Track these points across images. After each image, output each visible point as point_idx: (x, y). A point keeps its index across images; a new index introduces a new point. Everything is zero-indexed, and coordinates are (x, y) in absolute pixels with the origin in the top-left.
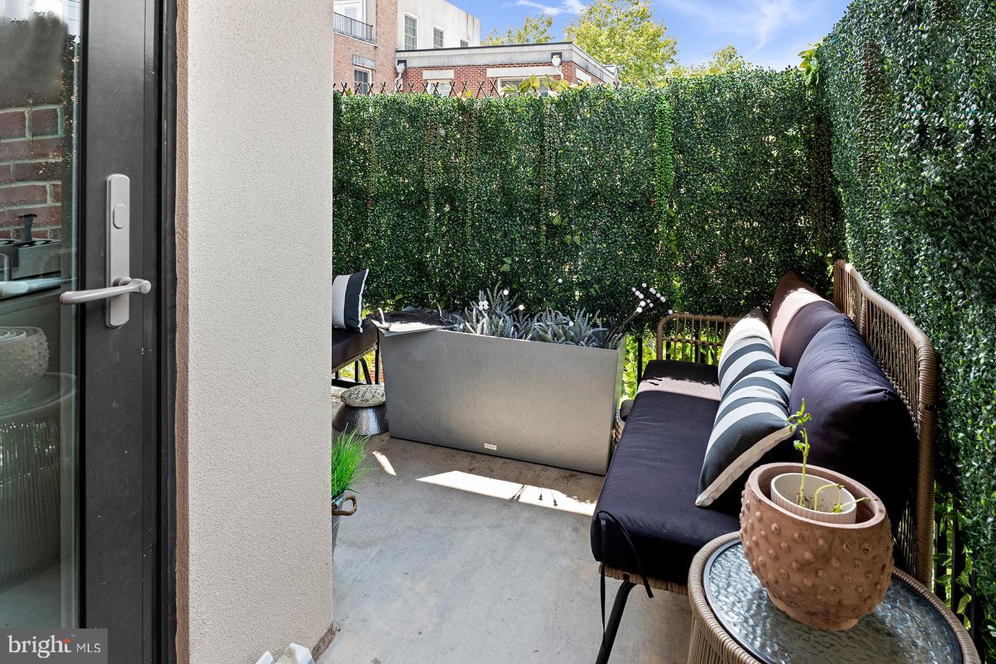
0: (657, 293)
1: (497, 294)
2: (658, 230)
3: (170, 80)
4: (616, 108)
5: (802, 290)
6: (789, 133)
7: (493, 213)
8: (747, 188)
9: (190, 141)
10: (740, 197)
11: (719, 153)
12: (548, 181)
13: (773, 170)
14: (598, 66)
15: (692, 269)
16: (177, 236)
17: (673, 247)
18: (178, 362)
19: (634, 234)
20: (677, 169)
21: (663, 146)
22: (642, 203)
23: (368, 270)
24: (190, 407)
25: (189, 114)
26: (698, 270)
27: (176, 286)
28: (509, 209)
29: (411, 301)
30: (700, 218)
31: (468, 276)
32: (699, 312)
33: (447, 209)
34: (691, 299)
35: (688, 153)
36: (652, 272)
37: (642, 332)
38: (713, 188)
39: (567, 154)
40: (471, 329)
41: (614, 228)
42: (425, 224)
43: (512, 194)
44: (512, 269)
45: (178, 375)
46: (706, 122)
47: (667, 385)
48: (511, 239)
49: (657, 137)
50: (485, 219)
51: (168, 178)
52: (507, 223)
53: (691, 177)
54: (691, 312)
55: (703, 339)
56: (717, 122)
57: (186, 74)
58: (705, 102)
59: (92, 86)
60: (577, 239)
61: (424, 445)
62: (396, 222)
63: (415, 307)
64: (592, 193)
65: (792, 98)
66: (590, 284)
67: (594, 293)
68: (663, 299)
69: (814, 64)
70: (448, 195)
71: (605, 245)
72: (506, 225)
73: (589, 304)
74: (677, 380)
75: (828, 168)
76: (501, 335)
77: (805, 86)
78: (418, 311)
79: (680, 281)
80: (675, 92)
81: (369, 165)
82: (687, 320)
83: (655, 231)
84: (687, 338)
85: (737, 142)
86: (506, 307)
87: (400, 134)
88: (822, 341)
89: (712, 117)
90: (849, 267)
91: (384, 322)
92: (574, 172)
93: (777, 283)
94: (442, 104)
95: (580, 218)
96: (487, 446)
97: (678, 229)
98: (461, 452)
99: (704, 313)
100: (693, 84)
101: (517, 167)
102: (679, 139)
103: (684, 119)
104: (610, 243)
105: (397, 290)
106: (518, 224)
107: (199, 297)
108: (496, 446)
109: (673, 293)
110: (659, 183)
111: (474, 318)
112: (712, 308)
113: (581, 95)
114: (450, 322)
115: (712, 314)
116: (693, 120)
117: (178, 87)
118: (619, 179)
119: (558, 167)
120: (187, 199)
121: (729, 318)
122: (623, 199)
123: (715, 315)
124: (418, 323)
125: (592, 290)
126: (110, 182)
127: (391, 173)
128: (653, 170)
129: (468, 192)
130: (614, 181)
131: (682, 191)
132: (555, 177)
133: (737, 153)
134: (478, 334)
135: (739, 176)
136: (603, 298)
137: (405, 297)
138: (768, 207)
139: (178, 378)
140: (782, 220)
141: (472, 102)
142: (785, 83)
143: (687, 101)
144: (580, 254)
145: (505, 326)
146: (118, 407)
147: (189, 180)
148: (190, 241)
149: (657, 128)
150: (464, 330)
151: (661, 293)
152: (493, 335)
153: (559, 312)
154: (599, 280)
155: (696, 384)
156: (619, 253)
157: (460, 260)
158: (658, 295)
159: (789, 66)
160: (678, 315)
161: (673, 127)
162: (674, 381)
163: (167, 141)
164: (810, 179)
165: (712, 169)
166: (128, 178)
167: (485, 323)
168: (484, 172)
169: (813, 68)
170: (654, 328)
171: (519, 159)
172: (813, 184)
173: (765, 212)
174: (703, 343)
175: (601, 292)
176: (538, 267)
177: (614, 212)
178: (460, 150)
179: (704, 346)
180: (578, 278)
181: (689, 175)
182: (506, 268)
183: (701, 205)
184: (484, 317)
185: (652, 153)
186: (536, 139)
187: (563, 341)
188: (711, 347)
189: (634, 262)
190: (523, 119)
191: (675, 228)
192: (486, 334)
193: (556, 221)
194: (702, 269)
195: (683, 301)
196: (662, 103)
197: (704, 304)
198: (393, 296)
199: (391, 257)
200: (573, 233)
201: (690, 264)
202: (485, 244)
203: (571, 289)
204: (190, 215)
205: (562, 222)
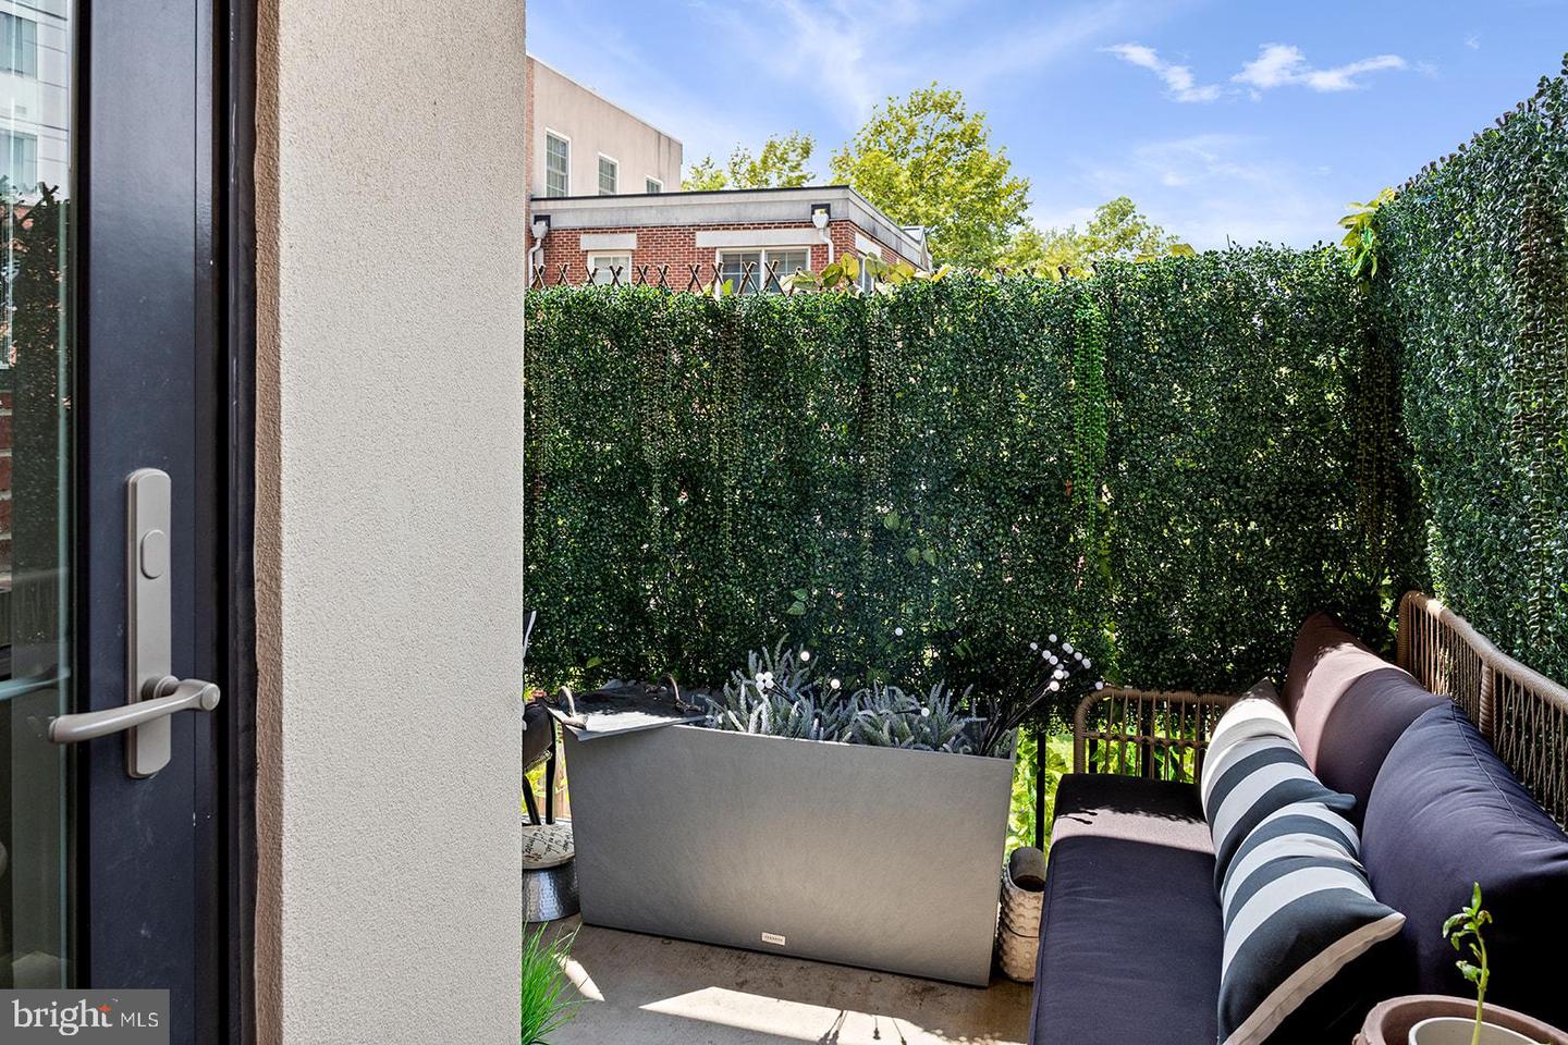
0: (1075, 651)
1: (781, 657)
2: (1075, 537)
3: (243, 277)
4: (1002, 316)
5: (1347, 647)
6: (1317, 364)
7: (772, 508)
8: (1240, 463)
9: (284, 399)
10: (1228, 478)
11: (1188, 399)
12: (878, 448)
13: (1287, 429)
14: (893, 229)
15: (1137, 606)
16: (257, 586)
17: (1105, 568)
18: (259, 835)
19: (1034, 545)
20: (1113, 427)
21: (1088, 386)
22: (1049, 489)
23: (534, 613)
24: (285, 925)
25: (283, 344)
26: (1149, 610)
27: (256, 686)
28: (803, 499)
29: (614, 669)
30: (1155, 517)
31: (725, 624)
32: (1152, 686)
33: (682, 499)
34: (1137, 662)
35: (1134, 398)
36: (1067, 615)
37: (1047, 722)
38: (1179, 462)
39: (910, 401)
40: (737, 723)
41: (997, 534)
42: (642, 527)
43: (808, 473)
44: (809, 611)
45: (260, 861)
46: (1167, 342)
47: (1107, 823)
48: (807, 554)
49: (1077, 369)
50: (757, 518)
51: (240, 471)
52: (799, 526)
53: (1139, 442)
54: (1135, 684)
55: (1160, 734)
56: (1185, 341)
57: (276, 265)
58: (1165, 306)
59: (99, 291)
60: (929, 554)
61: (649, 938)
62: (587, 524)
63: (624, 681)
64: (954, 470)
65: (1324, 300)
66: (953, 636)
67: (961, 653)
68: (1087, 663)
69: (1369, 240)
70: (689, 474)
71: (980, 566)
72: (797, 530)
73: (952, 673)
74: (1124, 813)
75: (1390, 425)
76: (795, 734)
77: (1349, 279)
78: (631, 690)
79: (1117, 630)
80: (1109, 286)
81: (536, 418)
82: (1130, 701)
83: (1072, 539)
84: (1128, 732)
85: (1224, 379)
86: (797, 681)
87: (596, 360)
88: (1420, 748)
89: (1176, 332)
90: (1435, 607)
91: (574, 713)
92: (924, 433)
93: (1294, 633)
94: (674, 306)
95: (935, 518)
96: (766, 937)
97: (1113, 537)
98: (718, 950)
99: (1162, 688)
100: (1144, 272)
101: (818, 424)
102: (1118, 372)
103: (1127, 337)
104: (990, 563)
105: (588, 650)
106: (818, 527)
107: (300, 706)
108: (784, 938)
109: (1103, 651)
110: (1081, 453)
111: (743, 702)
112: (1174, 678)
113: (937, 293)
114: (696, 710)
115: (1175, 688)
116: (1142, 337)
117: (258, 290)
118: (1007, 445)
119: (894, 424)
120: (278, 514)
121: (1205, 696)
122: (1015, 483)
123: (1180, 690)
124: (637, 713)
125: (957, 648)
126: (135, 485)
127: (578, 432)
128: (1069, 428)
129: (727, 469)
130: (997, 449)
131: (1122, 466)
132: (889, 441)
133: (1222, 399)
134: (751, 733)
135: (1225, 440)
136: (977, 662)
137: (604, 663)
138: (1278, 497)
139: (259, 869)
140: (1303, 519)
141: (732, 304)
142: (1311, 273)
143: (1131, 305)
144: (935, 581)
145: (801, 716)
146: (149, 936)
147: (283, 476)
148: (285, 597)
149: (1077, 353)
150: (723, 726)
151: (1083, 652)
152: (778, 734)
153: (895, 688)
154: (969, 629)
155: (1157, 819)
156: (1007, 580)
157: (711, 594)
158: (1078, 656)
159: (1320, 243)
160: (1113, 692)
161: (1106, 350)
162: (1120, 815)
163: (237, 398)
164: (1354, 445)
165: (1177, 428)
166: (166, 475)
167: (764, 713)
168: (755, 431)
169: (1367, 247)
170: (1068, 716)
171: (821, 410)
172: (1361, 454)
173: (1274, 506)
174: (1160, 741)
175: (974, 651)
176: (854, 607)
177: (998, 506)
178: (710, 391)
179: (1160, 746)
180: (931, 625)
181: (1136, 438)
182: (797, 609)
183: (1157, 492)
184: (761, 702)
185: (1066, 398)
186: (853, 371)
187: (910, 744)
188: (1171, 748)
189: (1034, 596)
190: (831, 335)
191: (1107, 534)
192: (766, 733)
193: (889, 523)
194: (1157, 607)
195: (1122, 667)
196: (1086, 307)
197: (1160, 671)
198: (581, 661)
199: (579, 589)
200: (921, 545)
201: (1135, 599)
202: (757, 563)
203: (918, 646)
204: (284, 545)
205: (901, 523)
